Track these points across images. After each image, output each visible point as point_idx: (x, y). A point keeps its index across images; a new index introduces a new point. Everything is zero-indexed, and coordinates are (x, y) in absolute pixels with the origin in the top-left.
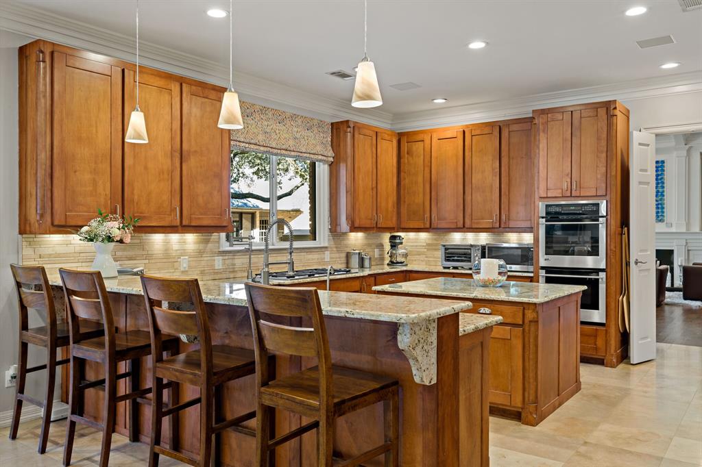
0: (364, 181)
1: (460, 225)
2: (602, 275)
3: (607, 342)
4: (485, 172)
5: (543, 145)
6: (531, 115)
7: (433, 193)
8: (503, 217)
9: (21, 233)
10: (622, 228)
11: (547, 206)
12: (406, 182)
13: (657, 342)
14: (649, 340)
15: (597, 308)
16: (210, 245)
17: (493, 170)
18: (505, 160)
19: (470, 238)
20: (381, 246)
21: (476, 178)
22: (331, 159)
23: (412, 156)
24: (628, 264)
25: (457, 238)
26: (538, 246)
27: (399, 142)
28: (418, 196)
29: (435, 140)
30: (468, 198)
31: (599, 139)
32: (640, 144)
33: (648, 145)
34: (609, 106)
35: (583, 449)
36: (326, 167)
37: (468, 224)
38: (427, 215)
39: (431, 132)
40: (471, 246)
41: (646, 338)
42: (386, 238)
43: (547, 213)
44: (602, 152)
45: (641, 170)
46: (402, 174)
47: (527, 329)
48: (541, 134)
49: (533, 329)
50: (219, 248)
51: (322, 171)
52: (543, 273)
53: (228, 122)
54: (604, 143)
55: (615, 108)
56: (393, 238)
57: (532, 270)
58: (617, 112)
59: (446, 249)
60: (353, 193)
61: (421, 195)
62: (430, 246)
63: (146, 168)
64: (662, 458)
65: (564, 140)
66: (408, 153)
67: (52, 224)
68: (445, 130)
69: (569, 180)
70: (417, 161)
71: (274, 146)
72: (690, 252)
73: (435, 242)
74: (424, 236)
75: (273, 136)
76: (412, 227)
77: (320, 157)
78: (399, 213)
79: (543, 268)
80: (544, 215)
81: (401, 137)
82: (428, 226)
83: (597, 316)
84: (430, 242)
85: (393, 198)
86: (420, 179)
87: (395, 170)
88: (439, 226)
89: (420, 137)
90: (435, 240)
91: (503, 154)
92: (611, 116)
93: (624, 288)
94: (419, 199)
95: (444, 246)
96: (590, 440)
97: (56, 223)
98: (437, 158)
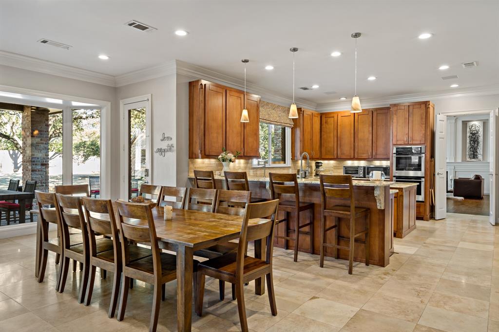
0: (307, 136)
1: (352, 157)
2: (423, 180)
3: (425, 210)
4: (365, 133)
5: (395, 120)
6: (389, 106)
7: (339, 142)
8: (374, 153)
9: (189, 158)
10: (431, 158)
11: (397, 148)
12: (324, 136)
13: (447, 212)
14: (443, 209)
15: (421, 195)
16: (249, 165)
17: (369, 131)
18: (375, 127)
19: (356, 163)
20: (311, 167)
21: (360, 135)
22: (293, 126)
23: (328, 124)
24: (434, 175)
25: (349, 163)
26: (392, 167)
27: (321, 117)
28: (331, 143)
29: (339, 117)
30: (356, 144)
31: (422, 118)
32: (440, 120)
33: (443, 121)
34: (426, 104)
35: (424, 245)
36: (290, 129)
37: (356, 157)
38: (336, 152)
39: (337, 113)
40: (358, 167)
41: (442, 208)
42: (313, 164)
43: (397, 151)
44: (423, 124)
45: (440, 132)
46: (322, 133)
47: (399, 198)
48: (394, 116)
49: (401, 199)
50: (252, 166)
51: (288, 131)
52: (394, 179)
53: (293, 116)
54: (424, 120)
55: (429, 104)
56: (317, 163)
57: (389, 177)
58: (430, 106)
59: (346, 168)
60: (303, 141)
61: (332, 143)
62: (336, 167)
63: (233, 131)
64: (456, 247)
65: (405, 118)
66: (326, 123)
67: (205, 154)
68: (345, 112)
69: (407, 136)
70: (330, 126)
71: (272, 120)
72: (457, 173)
73: (338, 165)
74: (332, 162)
75: (271, 116)
76: (327, 158)
77: (289, 125)
78: (321, 152)
79: (394, 176)
80: (395, 152)
81: (322, 115)
82: (336, 157)
83: (421, 198)
84: (335, 165)
85: (318, 144)
86: (332, 135)
87: (319, 131)
88: (342, 158)
89: (332, 115)
90: (338, 164)
91: (374, 124)
92: (427, 108)
93: (433, 186)
94: (331, 145)
95: (344, 167)
96: (426, 242)
97: (206, 154)
98: (340, 125)
